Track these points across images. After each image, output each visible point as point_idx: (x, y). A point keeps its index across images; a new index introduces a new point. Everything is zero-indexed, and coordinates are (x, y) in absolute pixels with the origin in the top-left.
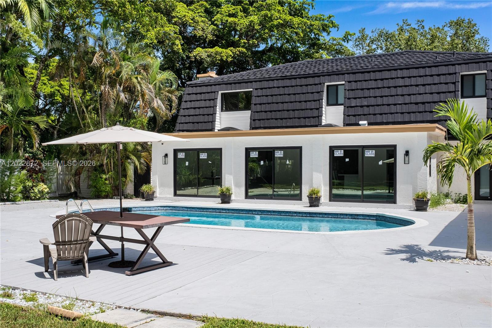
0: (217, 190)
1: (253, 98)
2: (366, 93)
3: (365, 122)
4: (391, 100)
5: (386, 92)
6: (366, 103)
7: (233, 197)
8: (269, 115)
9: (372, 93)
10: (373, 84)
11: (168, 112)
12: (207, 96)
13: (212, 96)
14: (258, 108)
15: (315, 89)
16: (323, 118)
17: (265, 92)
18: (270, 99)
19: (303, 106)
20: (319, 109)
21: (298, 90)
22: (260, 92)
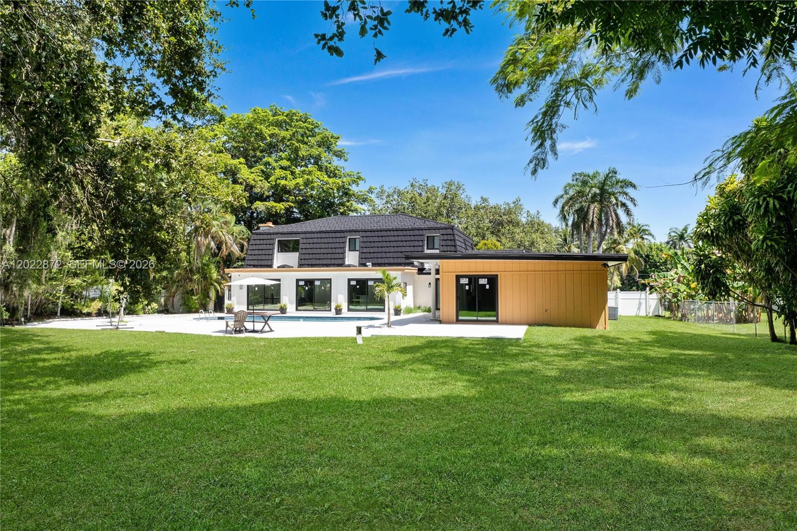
0: (278, 306)
1: (301, 244)
2: (373, 244)
3: (370, 264)
4: (387, 250)
5: (384, 244)
6: (372, 251)
7: (288, 310)
8: (311, 256)
9: (376, 245)
10: (376, 239)
11: (241, 253)
12: (268, 242)
13: (271, 242)
14: (304, 251)
15: (341, 240)
16: (346, 259)
17: (308, 241)
18: (312, 246)
19: (334, 251)
20: (344, 253)
21: (331, 240)
22: (305, 241)
